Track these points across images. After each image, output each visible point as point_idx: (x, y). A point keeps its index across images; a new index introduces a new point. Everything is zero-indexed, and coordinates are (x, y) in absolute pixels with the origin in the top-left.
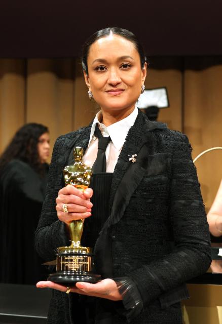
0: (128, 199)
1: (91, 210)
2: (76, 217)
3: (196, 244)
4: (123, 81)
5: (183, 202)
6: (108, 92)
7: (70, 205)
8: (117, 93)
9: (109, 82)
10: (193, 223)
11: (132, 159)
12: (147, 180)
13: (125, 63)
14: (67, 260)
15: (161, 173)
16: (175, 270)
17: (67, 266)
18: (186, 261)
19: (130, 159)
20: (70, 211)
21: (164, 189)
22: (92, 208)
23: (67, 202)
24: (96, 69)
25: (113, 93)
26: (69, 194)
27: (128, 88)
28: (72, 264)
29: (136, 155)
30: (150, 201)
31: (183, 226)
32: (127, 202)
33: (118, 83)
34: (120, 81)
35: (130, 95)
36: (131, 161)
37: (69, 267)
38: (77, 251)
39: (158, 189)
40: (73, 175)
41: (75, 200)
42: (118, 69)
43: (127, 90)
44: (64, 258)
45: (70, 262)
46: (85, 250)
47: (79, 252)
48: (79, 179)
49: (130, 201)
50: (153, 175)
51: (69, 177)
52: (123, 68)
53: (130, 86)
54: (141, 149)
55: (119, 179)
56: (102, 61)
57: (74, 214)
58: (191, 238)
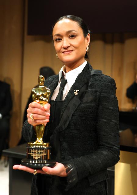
0: (70, 117)
1: (49, 118)
2: (39, 123)
3: (111, 148)
4: (71, 45)
5: (105, 121)
6: (63, 52)
7: (35, 115)
8: (68, 52)
9: (63, 46)
10: (110, 134)
11: (76, 92)
12: (82, 105)
13: (72, 34)
14: (33, 152)
15: (91, 102)
16: (100, 162)
17: (32, 156)
18: (107, 157)
19: (74, 93)
20: (35, 119)
21: (92, 111)
22: (50, 117)
23: (33, 113)
24: (56, 40)
25: (66, 53)
26: (34, 107)
27: (75, 49)
28: (36, 155)
29: (78, 90)
30: (84, 118)
31: (104, 135)
32: (70, 119)
33: (68, 47)
34: (69, 45)
35: (77, 53)
36: (75, 94)
37: (34, 157)
38: (39, 147)
39: (89, 111)
40: (37, 95)
41: (38, 112)
42: (68, 38)
43: (74, 50)
44: (30, 151)
45: (34, 154)
46: (45, 146)
47: (41, 147)
48: (41, 97)
49: (72, 118)
50: (86, 103)
51: (35, 96)
52: (71, 37)
53: (76, 48)
54: (82, 87)
55: (66, 105)
56: (58, 35)
57: (37, 121)
58: (109, 144)
